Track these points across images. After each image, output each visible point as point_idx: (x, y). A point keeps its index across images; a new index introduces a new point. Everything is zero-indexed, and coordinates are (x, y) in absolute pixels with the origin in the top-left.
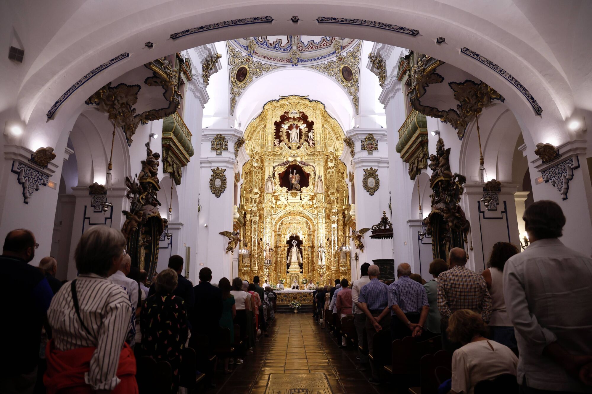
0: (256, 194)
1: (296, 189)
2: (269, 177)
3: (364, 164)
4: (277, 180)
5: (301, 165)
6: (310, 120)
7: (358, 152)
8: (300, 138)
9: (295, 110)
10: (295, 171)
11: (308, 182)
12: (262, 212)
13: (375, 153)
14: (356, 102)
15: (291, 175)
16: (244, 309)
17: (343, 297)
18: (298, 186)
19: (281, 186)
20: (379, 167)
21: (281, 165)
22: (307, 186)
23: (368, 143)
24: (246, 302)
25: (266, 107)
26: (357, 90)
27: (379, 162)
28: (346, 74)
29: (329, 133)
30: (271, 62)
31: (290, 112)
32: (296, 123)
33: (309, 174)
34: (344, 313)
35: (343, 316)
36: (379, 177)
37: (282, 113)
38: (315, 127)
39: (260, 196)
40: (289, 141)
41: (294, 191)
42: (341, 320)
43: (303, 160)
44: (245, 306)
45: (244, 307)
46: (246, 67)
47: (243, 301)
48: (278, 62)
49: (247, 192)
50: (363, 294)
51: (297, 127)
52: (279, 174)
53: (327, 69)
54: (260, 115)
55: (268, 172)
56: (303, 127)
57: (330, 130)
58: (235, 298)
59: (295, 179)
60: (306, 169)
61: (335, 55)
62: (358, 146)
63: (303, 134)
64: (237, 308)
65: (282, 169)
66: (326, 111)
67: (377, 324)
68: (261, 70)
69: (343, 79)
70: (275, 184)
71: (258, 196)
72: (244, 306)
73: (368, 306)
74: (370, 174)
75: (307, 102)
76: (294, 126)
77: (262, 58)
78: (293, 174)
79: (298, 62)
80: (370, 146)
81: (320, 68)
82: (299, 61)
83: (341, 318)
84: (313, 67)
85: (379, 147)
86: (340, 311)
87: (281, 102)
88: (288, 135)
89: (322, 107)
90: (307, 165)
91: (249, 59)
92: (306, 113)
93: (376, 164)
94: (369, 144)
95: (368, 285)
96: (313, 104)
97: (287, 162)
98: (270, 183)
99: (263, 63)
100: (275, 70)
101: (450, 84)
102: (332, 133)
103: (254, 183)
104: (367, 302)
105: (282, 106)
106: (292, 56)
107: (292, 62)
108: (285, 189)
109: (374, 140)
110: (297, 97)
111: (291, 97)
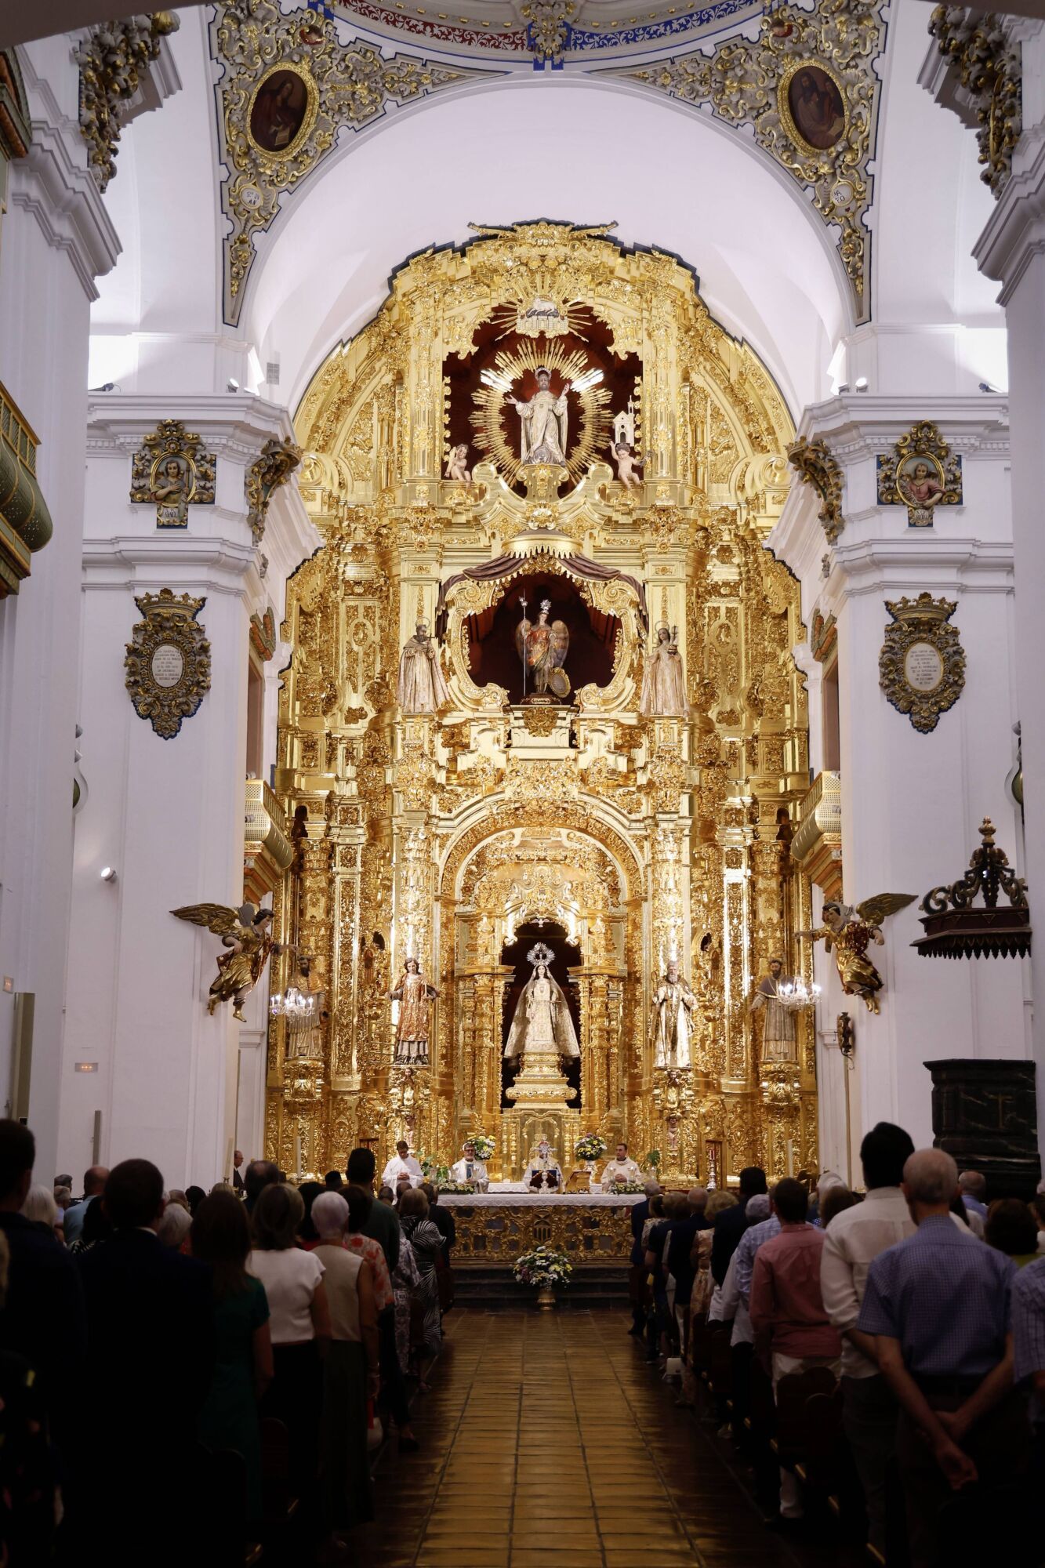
0: (354, 716)
1: (550, 692)
2: (420, 637)
3: (891, 575)
4: (457, 651)
5: (576, 577)
6: (620, 348)
7: (860, 517)
8: (574, 441)
9: (545, 298)
10: (545, 605)
11: (610, 661)
12: (383, 808)
13: (946, 523)
14: (856, 255)
15: (525, 624)
16: (309, 1336)
17: (782, 1271)
18: (561, 681)
19: (480, 677)
20: (962, 589)
21: (480, 574)
22: (604, 678)
23: (910, 467)
24: (316, 1303)
25: (404, 283)
26: (864, 196)
27: (965, 565)
28: (809, 108)
29: (716, 414)
30: (425, 47)
31: (521, 310)
32: (550, 363)
33: (614, 623)
34: (788, 1352)
35: (785, 1364)
36: (963, 641)
37: (485, 315)
38: (645, 386)
39: (375, 727)
40: (517, 454)
41: (539, 703)
42: (774, 1385)
43: (588, 553)
44: (313, 1321)
45: (304, 1330)
46: (303, 71)
47: (303, 1298)
48: (464, 48)
49: (309, 710)
50: (884, 1292)
51: (558, 383)
52: (470, 622)
53: (712, 84)
54: (374, 322)
55: (416, 607)
56: (587, 383)
57: (723, 402)
58: (268, 1286)
59: (543, 644)
60: (601, 598)
61: (757, 6)
62: (860, 485)
63: (588, 419)
64: (275, 1338)
65: (482, 597)
66: (700, 304)
67: (952, 1449)
68: (379, 88)
69: (794, 136)
70: (449, 670)
71: (362, 726)
72: (306, 1322)
73: (909, 1358)
74: (915, 624)
75: (610, 258)
76: (544, 381)
77: (381, 26)
78: (534, 621)
79: (564, 46)
80: (923, 485)
81: (678, 78)
82: (572, 38)
83: (777, 1377)
84: (642, 76)
85: (968, 490)
86: (769, 1338)
87: (478, 256)
88: (512, 423)
89: (681, 280)
90: (605, 577)
91: (315, 30)
92: (602, 312)
93: (950, 576)
94: (914, 477)
95: (903, 1251)
96: (637, 268)
97: (507, 562)
98: (421, 665)
99: (388, 51)
100: (451, 91)
102: (732, 414)
103: (343, 663)
104: (900, 1336)
105: (482, 277)
106: (536, 15)
107: (533, 47)
108: (495, 695)
109: (943, 452)
110: (557, 231)
111: (529, 231)
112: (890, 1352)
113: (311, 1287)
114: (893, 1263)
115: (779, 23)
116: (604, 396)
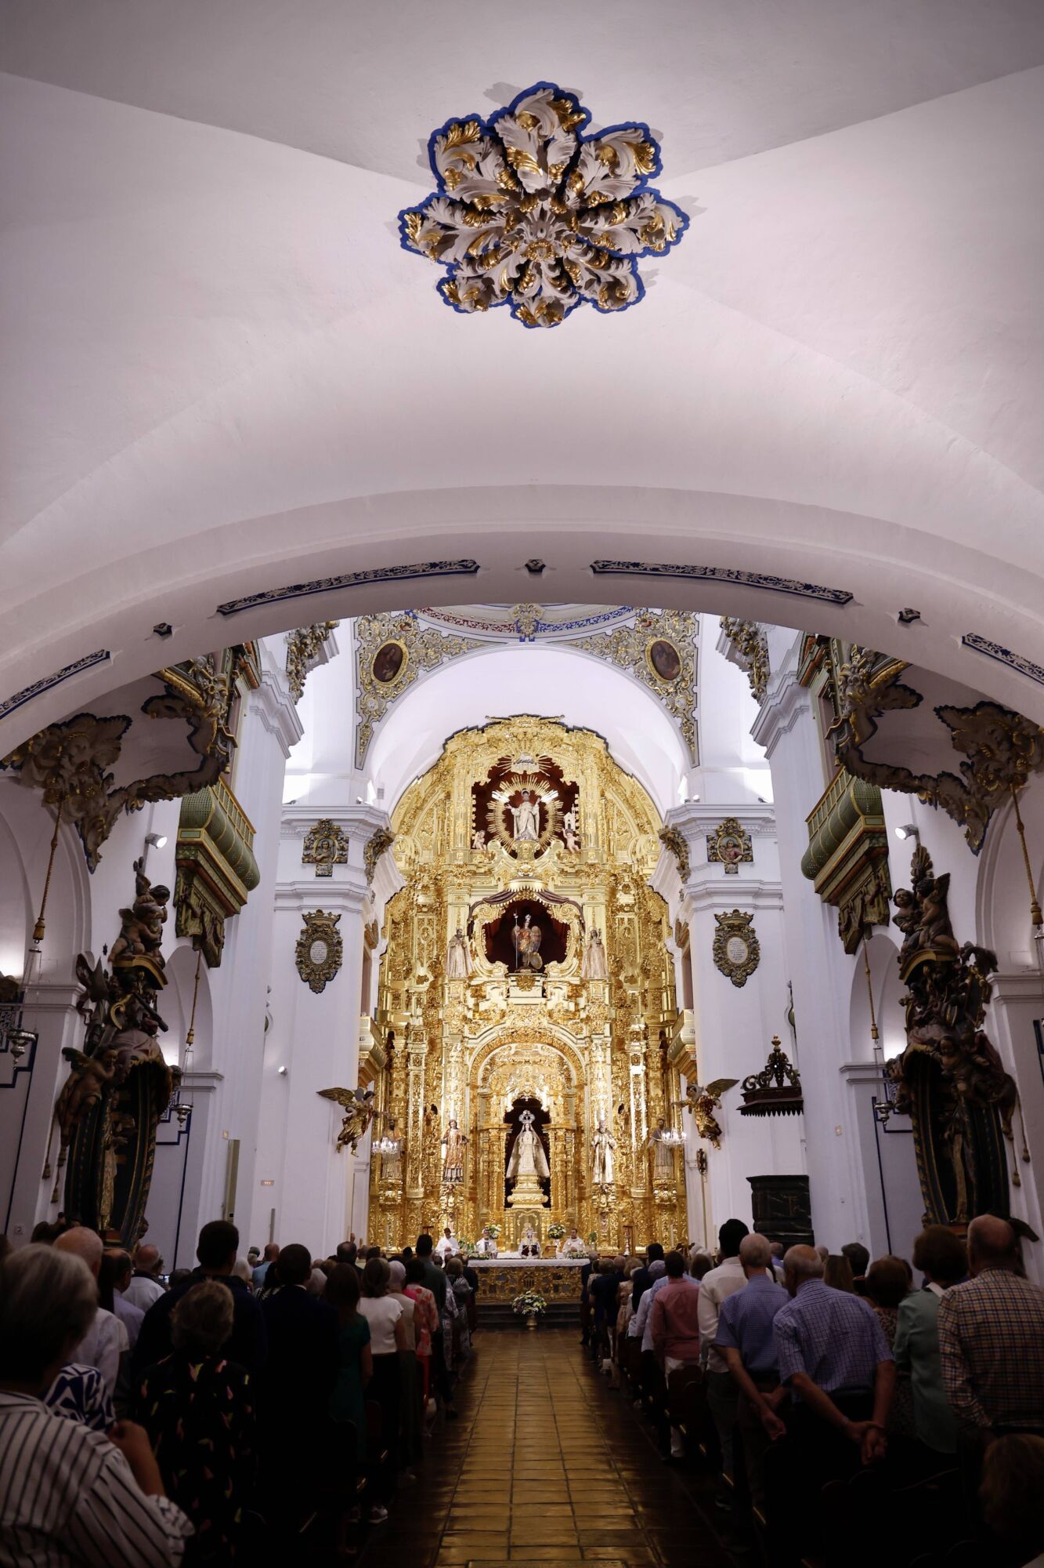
0: (421, 980)
1: (531, 966)
2: (458, 936)
3: (717, 900)
4: (479, 943)
5: (545, 902)
6: (567, 779)
7: (700, 868)
8: (542, 828)
9: (526, 754)
10: (528, 918)
11: (564, 948)
12: (437, 1032)
13: (744, 870)
14: (689, 732)
15: (517, 928)
16: (394, 1350)
17: (670, 1306)
18: (537, 960)
19: (491, 958)
20: (756, 907)
21: (492, 901)
22: (561, 958)
23: (724, 842)
24: (398, 1330)
25: (451, 746)
26: (693, 702)
27: (757, 894)
28: (662, 661)
29: (619, 814)
30: (464, 631)
31: (514, 760)
33: (566, 927)
34: (674, 1356)
35: (672, 1364)
36: (757, 935)
37: (494, 762)
38: (580, 799)
39: (433, 986)
40: (512, 836)
41: (525, 972)
42: (666, 1376)
43: (551, 889)
44: (396, 1341)
45: (391, 1346)
46: (401, 644)
47: (390, 1327)
48: (484, 632)
49: (397, 976)
50: (730, 1321)
51: (533, 798)
52: (486, 927)
53: (611, 649)
54: (435, 766)
56: (549, 797)
57: (623, 807)
58: (369, 1319)
59: (527, 939)
60: (558, 913)
61: (633, 613)
62: (698, 851)
63: (550, 816)
64: (374, 1351)
65: (493, 913)
66: (609, 756)
67: (771, 1415)
68: (440, 652)
69: (654, 673)
70: (474, 954)
71: (426, 985)
72: (392, 1341)
73: (746, 1360)
74: (731, 927)
75: (561, 733)
76: (526, 797)
77: (441, 622)
78: (522, 926)
79: (535, 631)
80: (732, 851)
81: (594, 646)
82: (539, 627)
83: (668, 1372)
84: (576, 645)
85: (755, 853)
86: (663, 1346)
87: (491, 732)
88: (509, 819)
89: (599, 744)
90: (561, 901)
91: (407, 624)
92: (557, 761)
93: (749, 900)
94: (727, 847)
95: (740, 1295)
96: (575, 738)
97: (507, 894)
98: (459, 950)
99: (445, 634)
100: (476, 652)
101: (939, 711)
102: (628, 814)
103: (416, 951)
104: (740, 1348)
105: (492, 743)
106: (521, 616)
107: (519, 631)
108: (501, 968)
109: (741, 834)
110: (532, 720)
111: (518, 720)
112: (734, 1357)
113: (395, 1320)
114: (735, 1302)
115: (645, 621)
116: (559, 804)
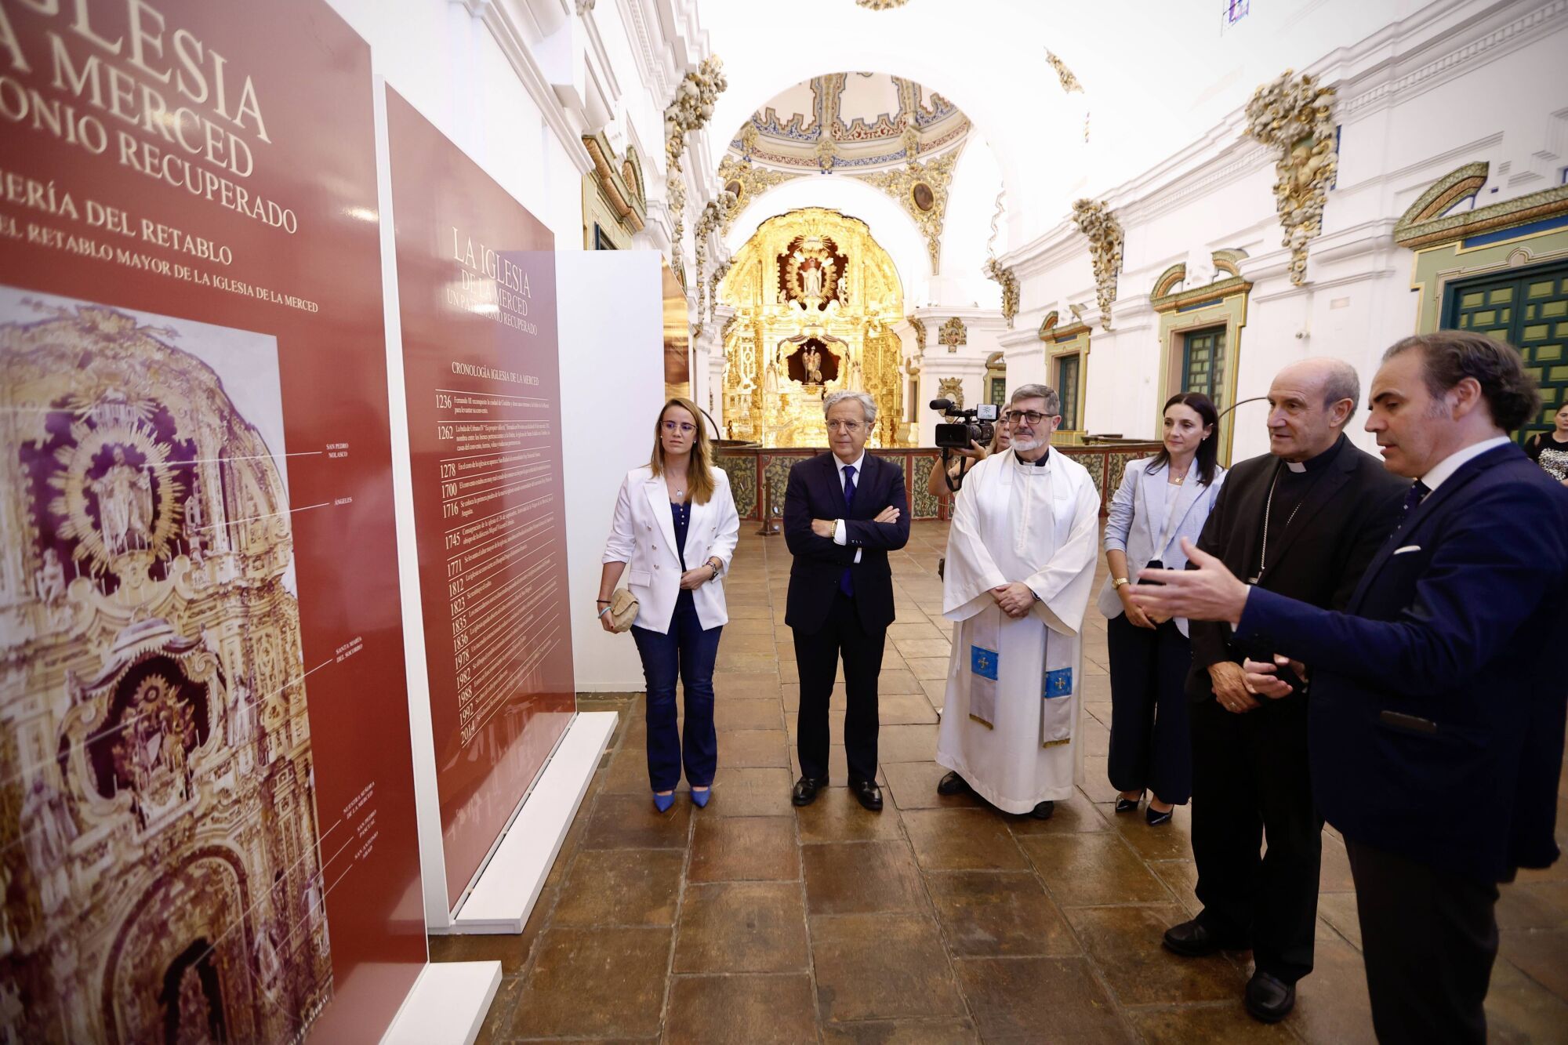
0: (746, 387)
1: (815, 380)
2: (771, 364)
3: (942, 369)
4: (784, 367)
5: (825, 342)
6: (840, 252)
7: (931, 346)
8: (823, 286)
9: (815, 235)
10: (813, 348)
11: (836, 371)
12: (758, 422)
13: (960, 349)
14: (934, 248)
15: (806, 354)
18: (819, 376)
19: (792, 377)
20: (964, 374)
21: (793, 340)
22: (834, 378)
23: (950, 331)
25: (763, 229)
26: (939, 227)
27: (966, 366)
28: (921, 197)
29: (873, 275)
30: (783, 168)
31: (806, 239)
32: (814, 255)
33: (838, 358)
36: (964, 393)
37: (792, 240)
38: (848, 267)
39: (754, 392)
40: (803, 291)
41: (812, 384)
43: (830, 333)
46: (740, 181)
48: (796, 166)
49: (732, 387)
51: (818, 265)
52: (789, 358)
53: (888, 182)
54: (751, 240)
55: (769, 354)
56: (827, 263)
57: (875, 270)
59: (812, 362)
60: (834, 349)
61: (904, 159)
62: (932, 335)
63: (827, 277)
65: (793, 348)
66: (869, 235)
68: (764, 181)
69: (915, 205)
70: (781, 374)
71: (749, 391)
74: (949, 387)
75: (839, 219)
76: (813, 264)
77: (767, 161)
78: (809, 353)
79: (833, 165)
80: (954, 337)
81: (874, 180)
82: (835, 162)
84: (859, 177)
85: (968, 340)
87: (788, 218)
88: (801, 280)
89: (864, 230)
90: (834, 341)
91: (745, 167)
92: (834, 239)
93: (961, 370)
94: (950, 335)
96: (848, 223)
97: (801, 337)
98: (772, 373)
99: (769, 170)
100: (789, 182)
102: (878, 274)
103: (742, 368)
105: (790, 225)
106: (821, 152)
107: (821, 165)
108: (798, 383)
109: (961, 326)
110: (819, 211)
111: (809, 211)
115: (913, 168)
116: (834, 268)
